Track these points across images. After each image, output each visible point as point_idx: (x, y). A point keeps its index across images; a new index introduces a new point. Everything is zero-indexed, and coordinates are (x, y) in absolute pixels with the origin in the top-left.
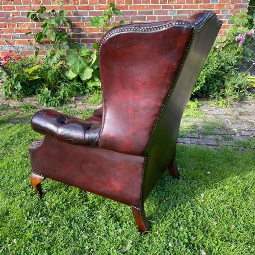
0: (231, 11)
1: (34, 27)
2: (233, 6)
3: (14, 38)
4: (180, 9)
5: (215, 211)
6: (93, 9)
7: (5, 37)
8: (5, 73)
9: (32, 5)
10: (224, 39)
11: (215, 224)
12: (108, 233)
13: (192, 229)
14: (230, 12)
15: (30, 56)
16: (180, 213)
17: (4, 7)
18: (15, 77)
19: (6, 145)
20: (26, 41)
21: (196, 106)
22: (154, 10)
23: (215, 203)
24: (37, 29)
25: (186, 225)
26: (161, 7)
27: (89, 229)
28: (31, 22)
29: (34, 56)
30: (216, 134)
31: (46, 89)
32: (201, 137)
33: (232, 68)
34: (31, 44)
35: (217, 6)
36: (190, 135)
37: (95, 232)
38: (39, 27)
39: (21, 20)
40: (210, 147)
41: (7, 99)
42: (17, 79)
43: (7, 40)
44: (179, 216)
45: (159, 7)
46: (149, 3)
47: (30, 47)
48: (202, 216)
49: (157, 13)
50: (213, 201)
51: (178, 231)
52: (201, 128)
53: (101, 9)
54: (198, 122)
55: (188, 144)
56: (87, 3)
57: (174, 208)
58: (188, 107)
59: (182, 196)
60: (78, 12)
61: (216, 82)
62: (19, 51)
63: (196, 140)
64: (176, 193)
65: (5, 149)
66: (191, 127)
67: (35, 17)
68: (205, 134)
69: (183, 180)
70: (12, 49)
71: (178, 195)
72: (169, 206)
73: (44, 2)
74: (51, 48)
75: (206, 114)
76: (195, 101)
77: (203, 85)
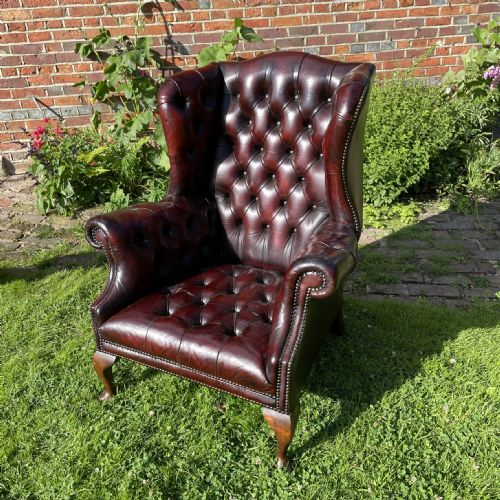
0: (472, 19)
1: (89, 70)
2: (475, 9)
3: (51, 93)
4: (371, 20)
5: (472, 440)
6: (202, 30)
7: (34, 92)
8: (42, 166)
9: (83, 28)
10: (461, 76)
11: (476, 468)
12: (276, 492)
13: (433, 480)
14: (470, 21)
15: (83, 127)
16: (405, 447)
17: (30, 35)
18: (60, 173)
19: (62, 315)
20: (73, 98)
21: (411, 213)
22: (319, 25)
23: (472, 425)
24: (94, 75)
25: (421, 472)
26: (334, 18)
27: (240, 485)
28: (82, 61)
29: (91, 126)
30: (457, 273)
31: (120, 192)
32: (428, 280)
33: (478, 132)
34: (84, 103)
35: (444, 9)
36: (405, 278)
37: (252, 491)
38: (97, 69)
39: (64, 58)
40: (448, 301)
41: (48, 214)
42: (64, 177)
43: (38, 98)
44: (405, 454)
45: (329, 18)
46: (311, 12)
47: (82, 110)
48: (448, 450)
49: (325, 29)
50: (468, 420)
51: (407, 484)
52: (425, 260)
53: (216, 29)
54: (419, 248)
55: (405, 296)
56: (189, 19)
57: (394, 437)
58: (397, 216)
59: (407, 412)
60: (170, 37)
61: (448, 162)
62: (62, 119)
63: (417, 287)
64: (395, 407)
65: (61, 324)
66: (407, 259)
67: (89, 52)
68: (435, 274)
69: (406, 377)
70: (49, 114)
71: (399, 410)
72: (385, 433)
73: (107, 22)
74: (124, 110)
75: (433, 230)
76: (409, 204)
77: (424, 172)
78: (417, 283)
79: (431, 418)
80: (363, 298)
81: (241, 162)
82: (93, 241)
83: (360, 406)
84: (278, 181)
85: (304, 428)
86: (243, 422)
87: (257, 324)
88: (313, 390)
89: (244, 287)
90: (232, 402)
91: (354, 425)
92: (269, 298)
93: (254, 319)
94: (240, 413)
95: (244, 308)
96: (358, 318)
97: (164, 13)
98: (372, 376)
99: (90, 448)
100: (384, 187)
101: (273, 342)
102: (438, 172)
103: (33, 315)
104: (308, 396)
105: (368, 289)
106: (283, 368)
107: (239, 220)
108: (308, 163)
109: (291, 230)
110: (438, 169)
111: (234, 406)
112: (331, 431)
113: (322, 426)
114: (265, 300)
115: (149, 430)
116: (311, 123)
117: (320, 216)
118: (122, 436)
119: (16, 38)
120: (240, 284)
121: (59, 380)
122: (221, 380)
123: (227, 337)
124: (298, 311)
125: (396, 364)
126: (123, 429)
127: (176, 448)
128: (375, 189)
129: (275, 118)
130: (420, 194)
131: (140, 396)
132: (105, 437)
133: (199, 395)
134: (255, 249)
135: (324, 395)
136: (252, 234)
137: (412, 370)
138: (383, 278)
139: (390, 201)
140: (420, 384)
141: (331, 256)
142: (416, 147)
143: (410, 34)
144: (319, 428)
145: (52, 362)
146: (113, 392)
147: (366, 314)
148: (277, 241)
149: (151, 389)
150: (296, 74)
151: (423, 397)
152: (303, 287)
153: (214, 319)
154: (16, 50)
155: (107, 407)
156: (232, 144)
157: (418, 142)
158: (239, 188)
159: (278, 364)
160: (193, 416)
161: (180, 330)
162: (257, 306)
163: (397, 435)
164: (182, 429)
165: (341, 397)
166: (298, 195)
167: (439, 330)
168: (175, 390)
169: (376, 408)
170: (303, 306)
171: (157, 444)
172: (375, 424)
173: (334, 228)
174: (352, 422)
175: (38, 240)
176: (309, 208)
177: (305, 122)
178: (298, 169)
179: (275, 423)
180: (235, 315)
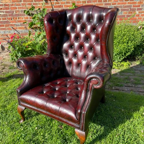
1: (28, 19)
3: (17, 25)
4: (115, 5)
6: (63, 7)
7: (11, 25)
8: (11, 47)
9: (27, 6)
15: (26, 36)
17: (11, 8)
18: (17, 49)
19: (11, 93)
20: (23, 27)
21: (127, 65)
24: (30, 20)
26: (104, 4)
28: (26, 16)
29: (28, 36)
30: (143, 84)
32: (133, 86)
34: (26, 29)
35: (138, 2)
36: (126, 85)
38: (31, 19)
39: (21, 15)
40: (140, 93)
41: (13, 62)
42: (19, 50)
43: (13, 27)
45: (102, 4)
46: (97, 2)
47: (26, 31)
52: (132, 80)
53: (67, 7)
54: (131, 76)
55: (126, 91)
56: (59, 4)
57: (123, 141)
58: (123, 65)
59: (128, 132)
60: (53, 9)
61: (139, 49)
62: (19, 33)
63: (130, 88)
64: (123, 130)
65: (11, 96)
66: (126, 79)
67: (28, 13)
68: (136, 84)
69: (127, 119)
70: (16, 32)
71: (125, 131)
72: (120, 139)
73: (34, 4)
74: (38, 31)
75: (135, 70)
76: (126, 62)
77: (132, 52)
78: (130, 87)
79: (136, 134)
80: (112, 91)
81: (72, 43)
82: (19, 67)
83: (111, 129)
84: (84, 49)
85: (90, 136)
86: (68, 133)
87: (74, 98)
88: (94, 122)
89: (71, 85)
90: (65, 125)
91: (109, 136)
92: (79, 89)
93: (73, 96)
94: (68, 129)
95: (70, 92)
96: (110, 97)
97: (52, 2)
98: (115, 118)
99: (13, 140)
100: (119, 56)
101: (79, 104)
102: (136, 52)
103: (2, 93)
104: (92, 124)
105: (113, 88)
106: (83, 114)
107: (70, 63)
108: (94, 43)
109: (88, 66)
110: (136, 51)
111: (66, 127)
112: (100, 138)
113: (97, 136)
114: (78, 89)
115: (35, 135)
116: (96, 29)
117: (98, 61)
118: (25, 136)
119: (7, 9)
120: (69, 84)
121: (7, 115)
122: (60, 118)
123: (63, 102)
124: (89, 93)
125: (123, 114)
126: (26, 134)
127: (44, 142)
128: (116, 57)
129: (83, 27)
130: (130, 59)
131: (33, 122)
132: (19, 136)
133: (54, 122)
134: (75, 73)
135: (98, 124)
136: (74, 67)
137: (129, 117)
138: (119, 85)
139: (121, 61)
140: (132, 122)
141: (102, 73)
142: (129, 43)
143: (128, 10)
144: (96, 136)
145: (5, 108)
146: (24, 120)
147: (113, 96)
148: (83, 70)
149: (37, 119)
150: (91, 13)
151: (134, 126)
152: (91, 84)
153: (59, 95)
154: (6, 12)
155: (21, 125)
156: (69, 37)
157: (130, 42)
158: (71, 52)
159: (81, 113)
160: (51, 130)
161: (47, 99)
162: (75, 92)
163: (124, 141)
164: (46, 135)
165: (104, 125)
166: (91, 54)
167: (138, 102)
168: (45, 120)
169: (116, 130)
170: (91, 91)
171: (37, 140)
172: (116, 136)
173: (103, 64)
174: (108, 135)
175: (9, 69)
176: (94, 58)
177: (94, 29)
178: (91, 45)
179: (79, 135)
180: (67, 94)
